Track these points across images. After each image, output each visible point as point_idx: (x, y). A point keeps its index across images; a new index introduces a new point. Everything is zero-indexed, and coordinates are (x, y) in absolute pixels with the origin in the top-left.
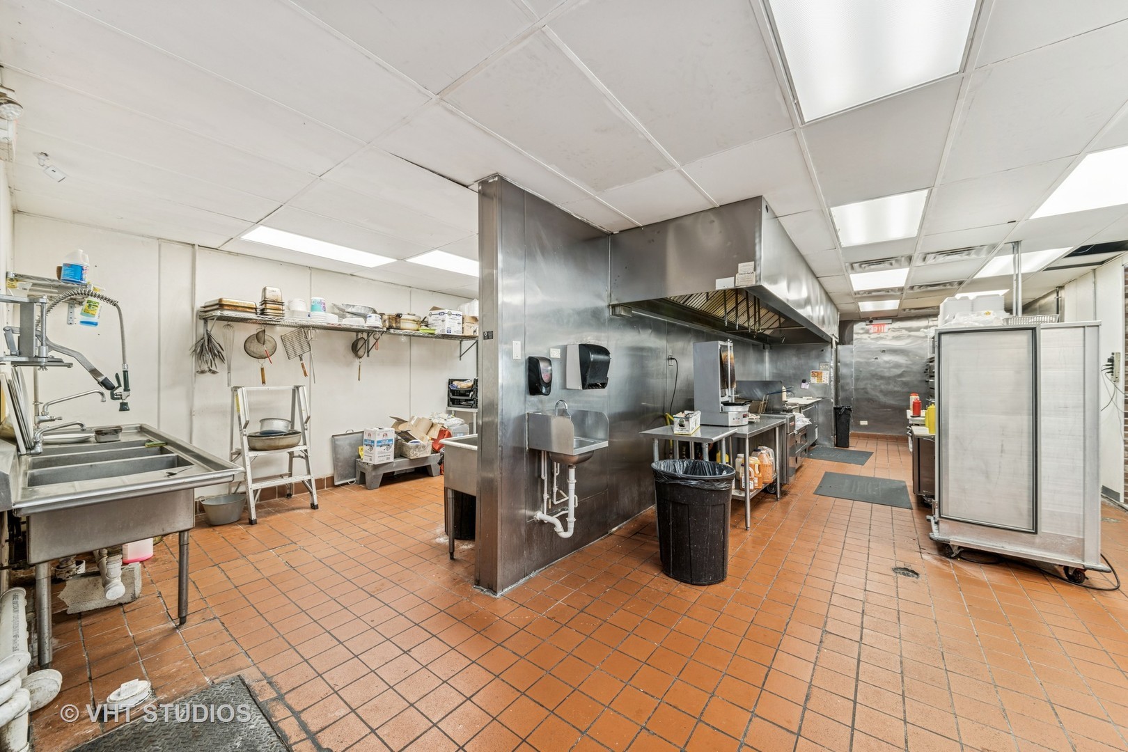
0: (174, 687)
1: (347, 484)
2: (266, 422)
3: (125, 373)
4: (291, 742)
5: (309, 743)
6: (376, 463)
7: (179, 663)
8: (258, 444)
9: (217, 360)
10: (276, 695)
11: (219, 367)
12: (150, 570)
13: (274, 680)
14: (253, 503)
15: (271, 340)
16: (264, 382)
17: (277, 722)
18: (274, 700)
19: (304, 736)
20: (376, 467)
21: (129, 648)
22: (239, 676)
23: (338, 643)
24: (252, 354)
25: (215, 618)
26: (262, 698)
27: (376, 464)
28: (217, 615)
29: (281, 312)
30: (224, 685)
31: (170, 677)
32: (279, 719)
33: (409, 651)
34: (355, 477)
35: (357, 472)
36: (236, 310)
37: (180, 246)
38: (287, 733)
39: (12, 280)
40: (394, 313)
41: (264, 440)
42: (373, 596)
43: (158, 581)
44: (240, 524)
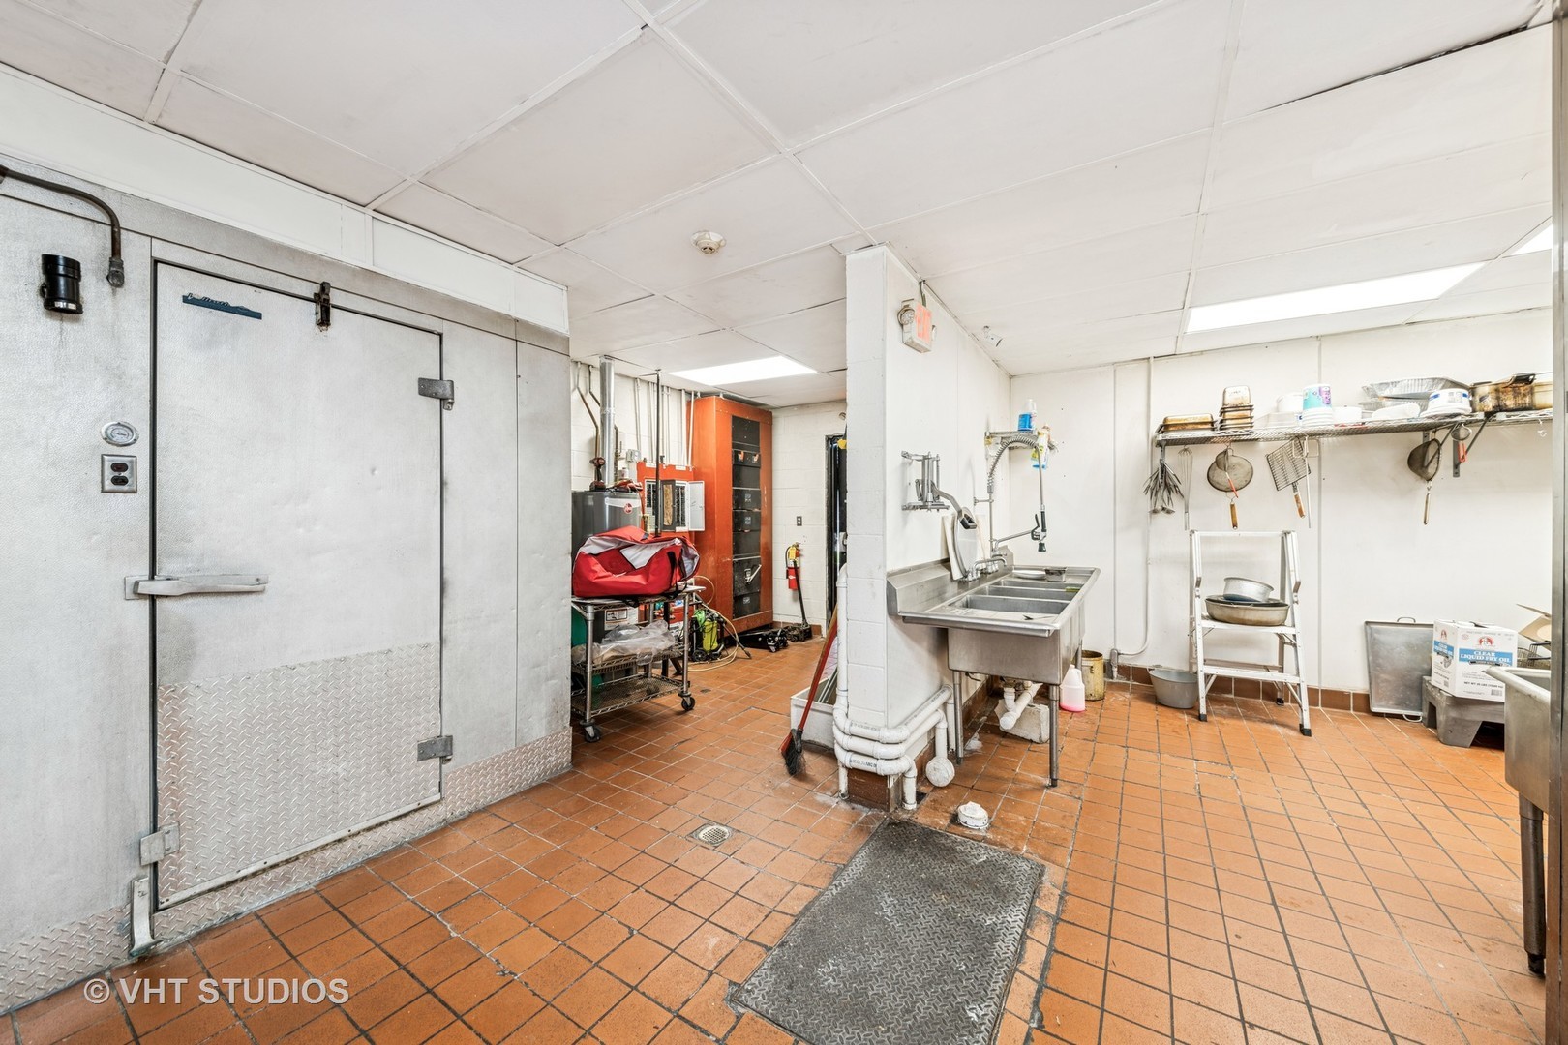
0: (1002, 834)
1: (1400, 717)
2: (1233, 582)
3: (1043, 513)
4: (1022, 968)
5: (1034, 987)
6: (1459, 693)
7: (1021, 818)
8: (1217, 613)
9: (1174, 496)
10: (1054, 914)
11: (1177, 504)
12: (1072, 723)
13: (1067, 898)
14: (1203, 691)
15: (1243, 462)
16: (1235, 525)
17: (1028, 937)
18: (1048, 915)
19: (1037, 977)
20: (1458, 702)
21: (1007, 780)
22: (1043, 866)
23: (1165, 922)
24: (1217, 486)
25: (1079, 799)
26: (1040, 903)
27: (1457, 694)
28: (1083, 798)
29: (1248, 420)
30: (1026, 863)
31: (1008, 826)
32: (1032, 936)
33: (1252, 1026)
34: (1421, 710)
35: (1424, 703)
36: (1183, 429)
37: (1135, 365)
38: (1026, 956)
39: (988, 438)
40: (1506, 376)
41: (1228, 607)
42: (1276, 907)
43: (1070, 736)
44: (1188, 714)
